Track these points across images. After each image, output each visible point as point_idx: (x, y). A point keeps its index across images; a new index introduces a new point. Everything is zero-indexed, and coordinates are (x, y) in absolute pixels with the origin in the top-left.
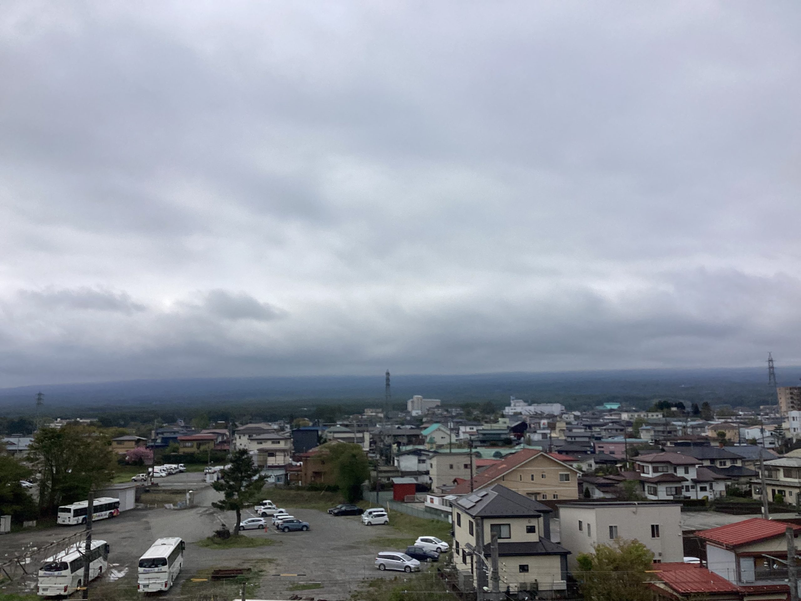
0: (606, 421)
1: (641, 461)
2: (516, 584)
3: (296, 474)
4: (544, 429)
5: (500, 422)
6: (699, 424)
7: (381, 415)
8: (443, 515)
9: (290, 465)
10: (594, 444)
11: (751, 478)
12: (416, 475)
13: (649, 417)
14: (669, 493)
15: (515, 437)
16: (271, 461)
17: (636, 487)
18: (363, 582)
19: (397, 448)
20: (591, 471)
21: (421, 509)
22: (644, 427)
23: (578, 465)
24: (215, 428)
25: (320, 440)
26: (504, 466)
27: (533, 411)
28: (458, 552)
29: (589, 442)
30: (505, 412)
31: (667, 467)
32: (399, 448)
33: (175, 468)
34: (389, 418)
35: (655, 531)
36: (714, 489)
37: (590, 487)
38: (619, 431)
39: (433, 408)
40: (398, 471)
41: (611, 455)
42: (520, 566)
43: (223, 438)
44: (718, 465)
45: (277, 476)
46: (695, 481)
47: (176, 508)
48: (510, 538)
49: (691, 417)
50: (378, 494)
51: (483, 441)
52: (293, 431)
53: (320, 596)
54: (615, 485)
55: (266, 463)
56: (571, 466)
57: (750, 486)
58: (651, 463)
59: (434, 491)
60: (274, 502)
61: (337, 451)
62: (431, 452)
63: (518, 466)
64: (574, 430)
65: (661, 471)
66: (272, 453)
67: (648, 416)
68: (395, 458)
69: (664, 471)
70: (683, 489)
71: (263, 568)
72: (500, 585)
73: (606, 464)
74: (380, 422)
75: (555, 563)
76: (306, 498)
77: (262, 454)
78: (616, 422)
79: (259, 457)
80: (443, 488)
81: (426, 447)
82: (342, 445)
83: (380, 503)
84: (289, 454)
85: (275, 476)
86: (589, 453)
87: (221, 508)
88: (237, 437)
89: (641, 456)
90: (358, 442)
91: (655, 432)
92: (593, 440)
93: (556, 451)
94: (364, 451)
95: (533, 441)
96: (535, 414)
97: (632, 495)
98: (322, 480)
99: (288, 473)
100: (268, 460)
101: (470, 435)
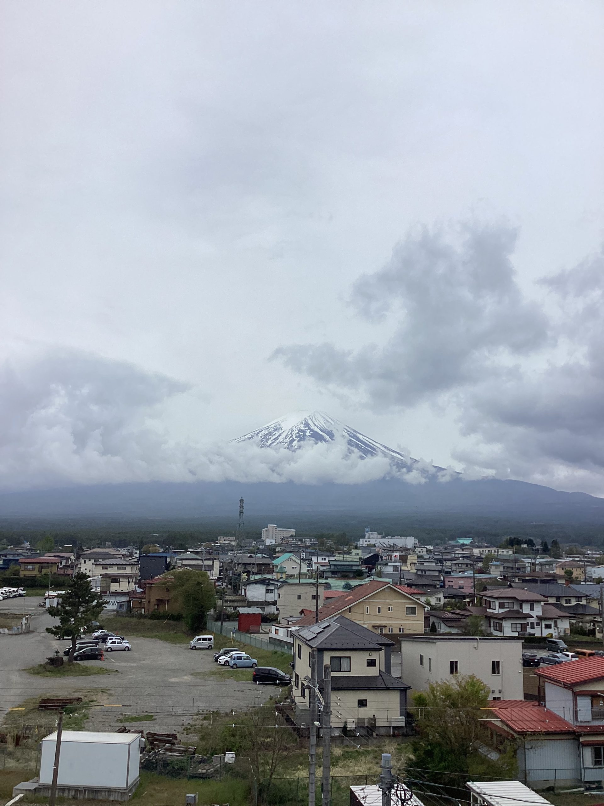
0: (457, 556)
1: (488, 597)
2: (353, 720)
3: (140, 602)
4: (395, 561)
5: (353, 554)
6: (548, 561)
7: (233, 543)
8: (286, 647)
9: (135, 592)
10: (444, 577)
11: (595, 616)
12: (263, 605)
14: (514, 630)
15: (366, 569)
16: (114, 587)
17: (482, 623)
18: (197, 715)
19: (247, 577)
20: (439, 605)
21: (266, 641)
22: (494, 563)
23: (427, 600)
24: (61, 551)
25: (168, 566)
26: (351, 597)
27: (387, 544)
28: (297, 686)
29: (439, 576)
30: (359, 544)
31: (513, 603)
32: (249, 577)
33: (13, 591)
34: (241, 546)
35: (496, 667)
36: (558, 627)
37: (437, 621)
38: (469, 566)
39: (287, 538)
40: (245, 601)
41: (460, 589)
42: (358, 700)
43: (67, 562)
44: (563, 602)
45: (120, 602)
46: (540, 619)
47: (10, 633)
48: (350, 671)
49: (541, 554)
50: (222, 624)
51: (333, 573)
52: (140, 557)
53: (151, 728)
54: (461, 620)
55: (110, 589)
56: (419, 599)
57: (594, 625)
58: (497, 598)
59: (281, 622)
61: (182, 578)
62: (280, 582)
63: (364, 598)
64: (425, 564)
65: (508, 607)
66: (116, 579)
67: (498, 552)
68: (243, 588)
69: (510, 607)
70: (528, 625)
71: (94, 698)
72: (331, 719)
73: (454, 598)
74: (232, 550)
75: (395, 698)
76: (149, 627)
77: (105, 579)
78: (467, 557)
79: (102, 582)
80: (289, 619)
81: (275, 577)
82: (189, 572)
83: (224, 634)
84: (134, 580)
85: (117, 603)
86: (438, 586)
87: (55, 633)
88: (83, 561)
89: (490, 592)
90: (206, 570)
91: (504, 568)
92: (443, 574)
93: (406, 584)
94: (212, 579)
95: (383, 574)
96: (388, 546)
97: (476, 630)
98: (166, 608)
99: (131, 600)
100: (111, 586)
101: (322, 566)
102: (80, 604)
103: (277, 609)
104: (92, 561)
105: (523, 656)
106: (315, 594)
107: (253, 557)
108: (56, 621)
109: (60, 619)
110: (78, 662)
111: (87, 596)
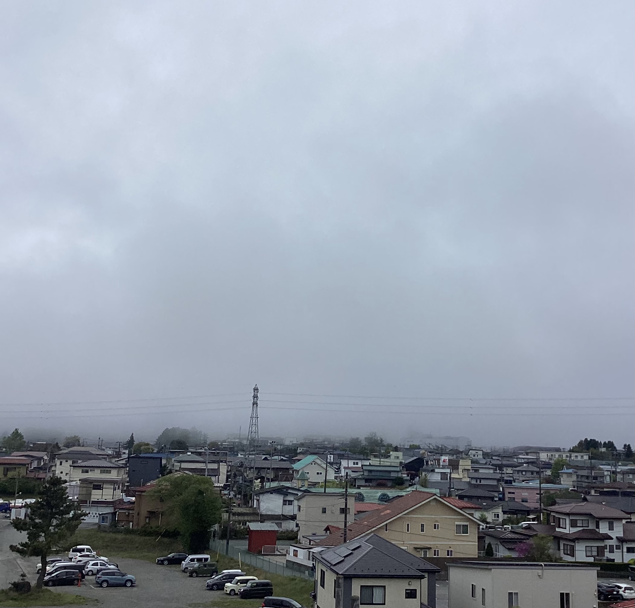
0: (520, 461)
1: (557, 512)
3: (127, 514)
4: (444, 467)
5: (392, 457)
8: (307, 572)
9: (121, 501)
10: (503, 488)
12: (280, 520)
13: (572, 459)
14: (589, 554)
15: (408, 476)
16: (96, 495)
17: (549, 544)
19: (260, 484)
21: (282, 564)
22: (565, 470)
23: (482, 515)
25: (164, 471)
26: (388, 511)
29: (497, 486)
31: (588, 520)
32: (262, 484)
35: (564, 600)
37: (493, 542)
38: (535, 474)
40: (257, 514)
41: (524, 503)
43: (39, 463)
45: (102, 514)
46: (621, 540)
48: (384, 604)
50: (228, 543)
51: (367, 480)
52: (128, 458)
54: (524, 541)
55: (90, 498)
56: (472, 515)
58: (568, 514)
59: (301, 542)
60: (94, 549)
61: (179, 485)
62: (301, 491)
63: (404, 513)
64: (481, 471)
65: (581, 525)
66: (98, 487)
67: (570, 457)
68: (255, 497)
69: (584, 525)
70: (607, 549)
73: (516, 514)
74: (244, 451)
76: (137, 545)
77: (85, 485)
78: (532, 463)
79: (81, 489)
80: (311, 538)
81: (295, 485)
82: (189, 479)
83: (230, 555)
84: (121, 487)
85: (99, 515)
86: (496, 499)
87: (22, 552)
88: (58, 463)
89: (558, 507)
90: (209, 475)
91: (577, 478)
92: (503, 483)
93: (456, 495)
94: (217, 487)
95: (430, 482)
96: (436, 448)
97: (542, 553)
98: (159, 523)
99: (116, 512)
100: (92, 493)
101: (353, 471)
102: (53, 516)
103: (297, 525)
104: (70, 462)
105: (598, 586)
106: (344, 507)
107: (268, 460)
108: (23, 537)
109: (28, 534)
110: (49, 588)
111: (62, 506)
